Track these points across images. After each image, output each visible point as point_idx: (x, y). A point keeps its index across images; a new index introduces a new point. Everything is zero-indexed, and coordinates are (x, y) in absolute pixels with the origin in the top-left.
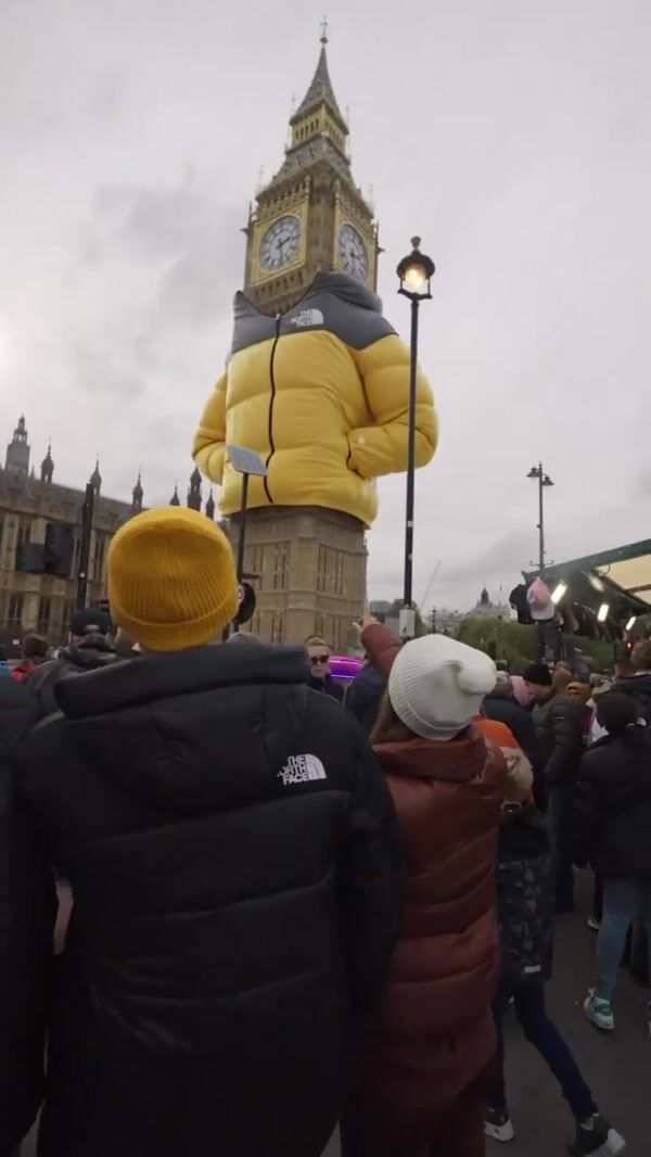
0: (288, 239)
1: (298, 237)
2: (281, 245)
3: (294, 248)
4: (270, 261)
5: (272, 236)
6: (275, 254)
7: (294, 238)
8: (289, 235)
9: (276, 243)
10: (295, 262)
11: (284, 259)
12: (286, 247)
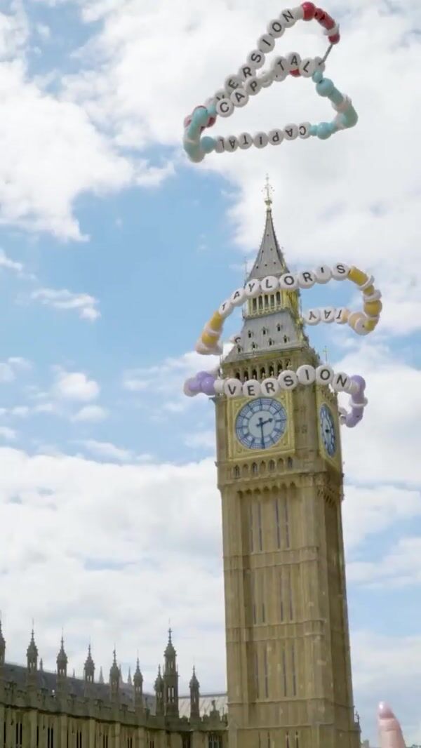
0: (270, 420)
1: (282, 421)
2: (261, 424)
3: (279, 431)
4: (250, 438)
5: (250, 413)
6: (256, 432)
7: (277, 421)
8: (271, 417)
9: (255, 420)
10: (282, 447)
11: (267, 440)
12: (268, 428)
